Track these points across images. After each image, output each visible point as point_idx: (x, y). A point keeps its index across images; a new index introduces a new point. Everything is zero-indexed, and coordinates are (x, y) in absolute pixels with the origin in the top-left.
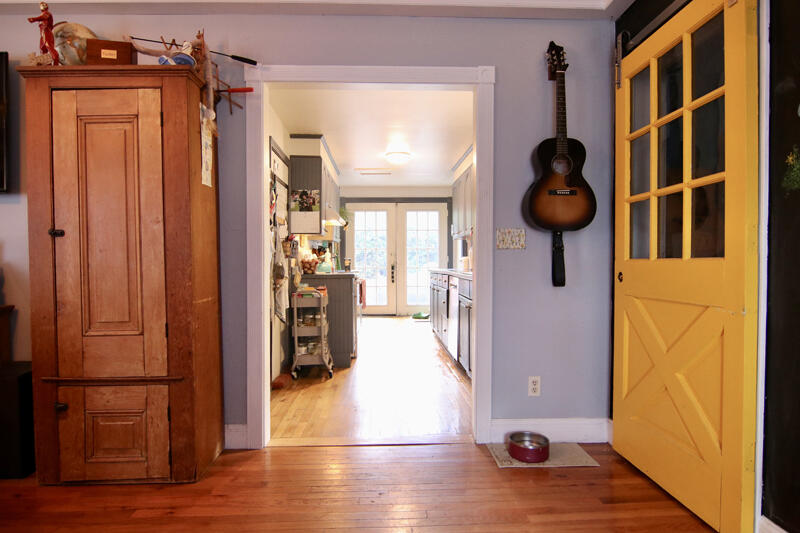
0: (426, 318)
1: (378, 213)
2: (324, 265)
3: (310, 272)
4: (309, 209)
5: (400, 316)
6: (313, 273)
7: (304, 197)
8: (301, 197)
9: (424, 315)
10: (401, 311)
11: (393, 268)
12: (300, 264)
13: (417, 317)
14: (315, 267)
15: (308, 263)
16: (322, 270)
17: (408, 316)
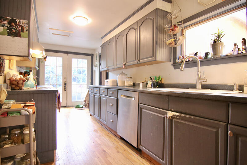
0: (82, 107)
1: (58, 58)
2: (29, 83)
3: (17, 88)
4: (17, 35)
5: (68, 107)
6: (20, 89)
7: (13, 24)
8: (9, 23)
9: (81, 106)
10: (69, 104)
11: (65, 84)
12: (7, 81)
13: (78, 107)
14: (22, 84)
15: (15, 80)
16: (27, 86)
17: (72, 106)
